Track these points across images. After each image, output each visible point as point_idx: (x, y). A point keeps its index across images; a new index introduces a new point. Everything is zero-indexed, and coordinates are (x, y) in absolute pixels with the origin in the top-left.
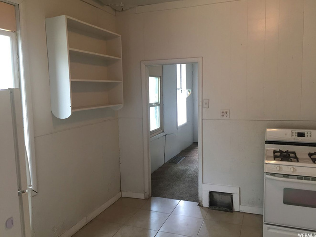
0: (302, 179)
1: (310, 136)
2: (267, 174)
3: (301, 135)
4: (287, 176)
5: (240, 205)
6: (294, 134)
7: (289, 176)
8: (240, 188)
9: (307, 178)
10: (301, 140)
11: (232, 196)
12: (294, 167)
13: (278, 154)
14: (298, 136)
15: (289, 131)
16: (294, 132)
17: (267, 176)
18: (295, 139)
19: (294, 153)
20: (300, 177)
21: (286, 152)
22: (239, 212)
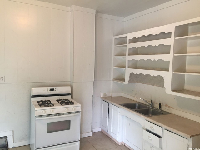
0: (60, 115)
1: (57, 90)
2: (37, 116)
3: (52, 90)
4: (49, 115)
5: (13, 142)
6: (49, 90)
7: (50, 115)
8: (13, 131)
9: (59, 114)
10: (52, 93)
11: (7, 138)
12: (53, 109)
13: (41, 103)
14: (51, 91)
15: (45, 88)
16: (49, 89)
17: (37, 118)
18: (49, 93)
19: (49, 101)
20: (55, 115)
21: (45, 101)
22: (13, 147)
